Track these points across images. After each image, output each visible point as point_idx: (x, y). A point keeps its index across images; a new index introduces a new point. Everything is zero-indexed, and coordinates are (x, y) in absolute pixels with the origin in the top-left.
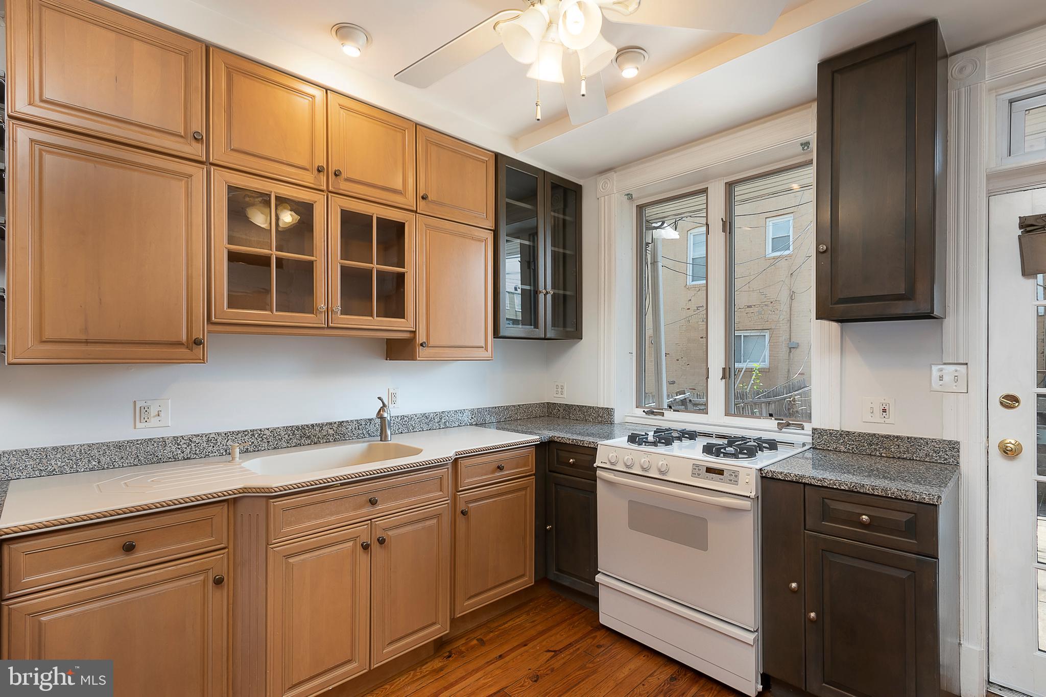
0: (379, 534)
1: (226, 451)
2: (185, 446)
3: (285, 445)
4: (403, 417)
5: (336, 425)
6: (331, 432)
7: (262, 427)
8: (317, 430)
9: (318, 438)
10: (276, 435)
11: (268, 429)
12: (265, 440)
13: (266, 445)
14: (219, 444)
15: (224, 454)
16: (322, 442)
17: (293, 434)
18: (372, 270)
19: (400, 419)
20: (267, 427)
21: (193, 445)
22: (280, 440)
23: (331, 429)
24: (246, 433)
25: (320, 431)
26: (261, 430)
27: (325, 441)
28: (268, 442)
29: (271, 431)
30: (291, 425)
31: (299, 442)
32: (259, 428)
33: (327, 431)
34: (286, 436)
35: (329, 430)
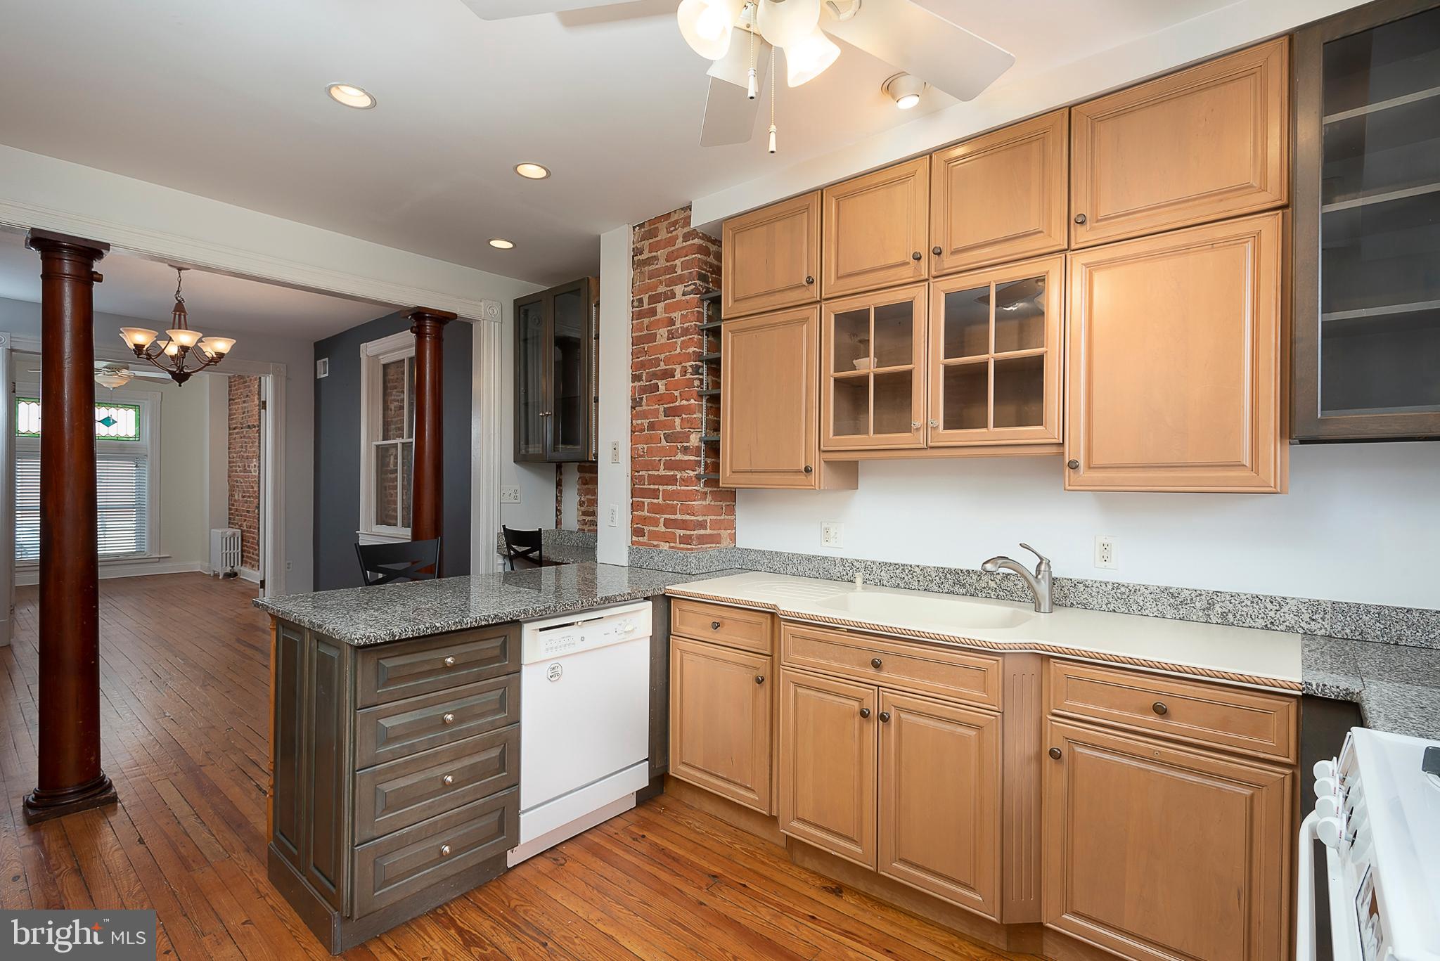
0: (885, 709)
1: (880, 581)
2: (848, 569)
3: (936, 588)
4: (1116, 586)
5: (999, 577)
6: (992, 584)
7: (913, 563)
8: (973, 578)
9: (975, 589)
10: (926, 574)
11: (918, 566)
12: (915, 578)
13: (917, 584)
14: (874, 572)
15: (879, 584)
16: (980, 595)
17: (945, 578)
18: (988, 362)
19: (1110, 587)
20: (918, 564)
21: (854, 569)
22: (931, 581)
23: (992, 580)
24: (897, 566)
25: (977, 581)
26: (911, 566)
27: (984, 595)
28: (919, 581)
29: (921, 570)
30: (943, 567)
31: (952, 589)
32: (910, 563)
33: (988, 583)
34: (937, 578)
35: (990, 582)
